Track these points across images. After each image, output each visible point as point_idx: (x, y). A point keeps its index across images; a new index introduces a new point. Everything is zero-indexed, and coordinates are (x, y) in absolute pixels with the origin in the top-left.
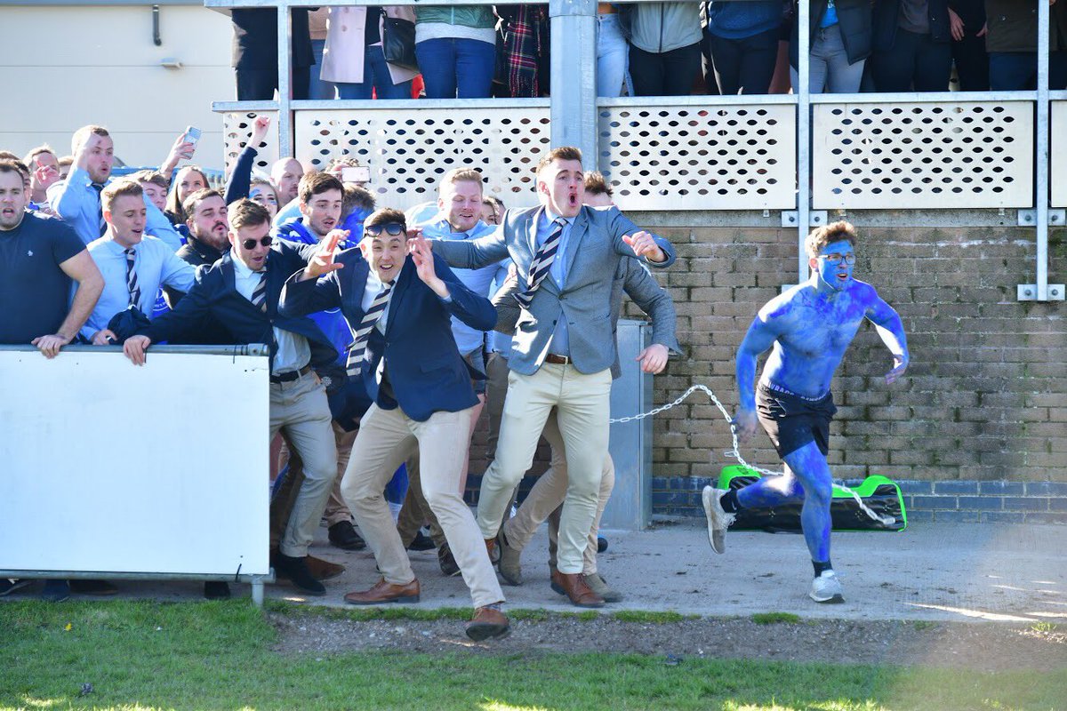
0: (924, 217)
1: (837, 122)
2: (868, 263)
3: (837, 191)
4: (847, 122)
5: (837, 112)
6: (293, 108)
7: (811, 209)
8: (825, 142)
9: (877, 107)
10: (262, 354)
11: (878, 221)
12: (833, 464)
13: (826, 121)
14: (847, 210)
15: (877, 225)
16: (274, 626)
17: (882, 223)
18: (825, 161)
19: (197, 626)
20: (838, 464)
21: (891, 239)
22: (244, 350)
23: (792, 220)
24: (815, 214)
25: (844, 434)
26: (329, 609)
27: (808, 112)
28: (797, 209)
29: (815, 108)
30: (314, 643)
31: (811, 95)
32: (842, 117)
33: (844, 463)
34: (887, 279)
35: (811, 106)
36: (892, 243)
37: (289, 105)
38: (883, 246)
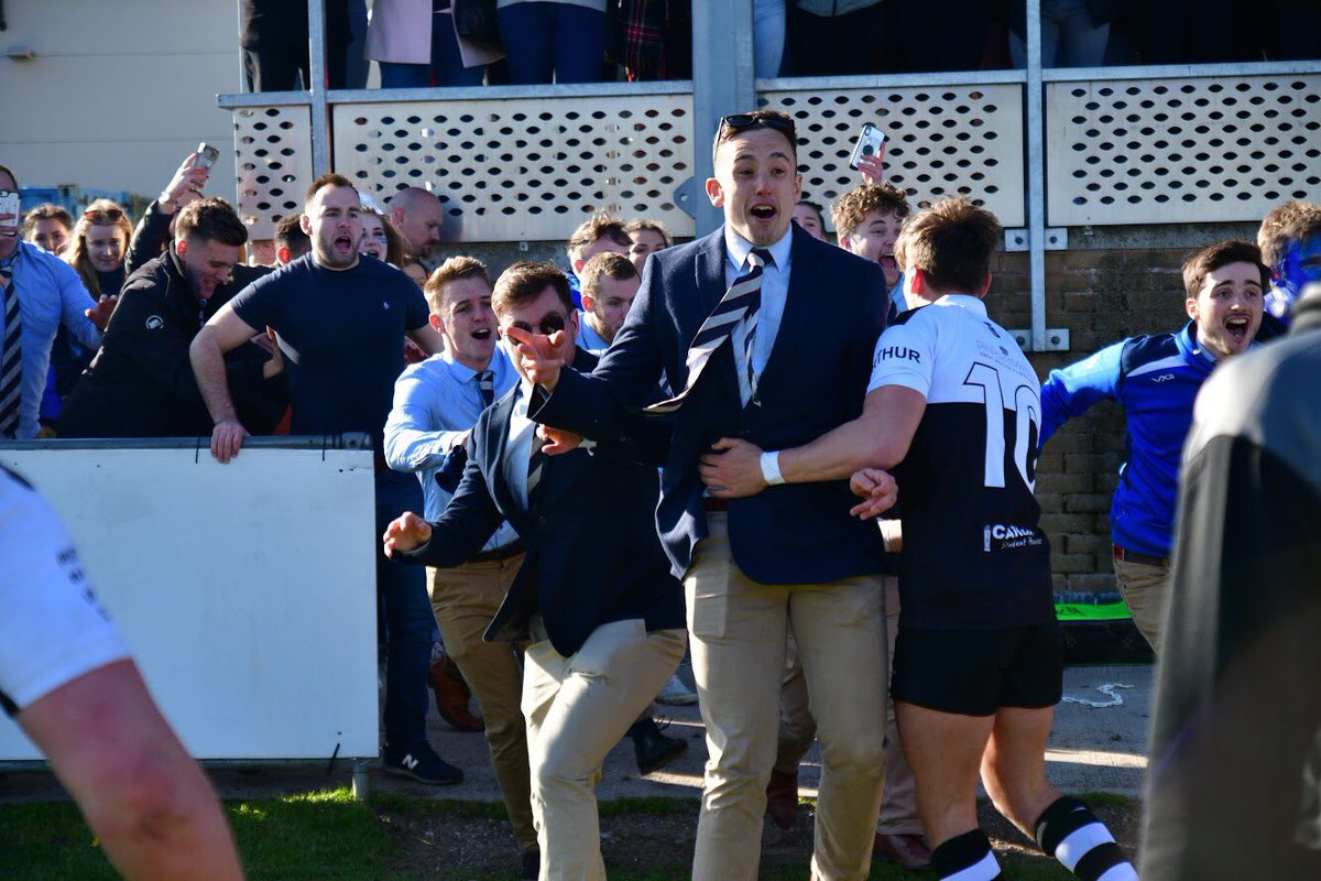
0: (1199, 234)
1: (1078, 106)
2: (1124, 298)
3: (1081, 201)
4: (1092, 106)
5: (1079, 93)
6: (330, 101)
7: (1046, 226)
8: (1063, 134)
9: (1133, 85)
10: (363, 447)
11: (1135, 240)
12: (1081, 572)
13: (1064, 105)
14: (1095, 227)
15: (1135, 245)
16: (389, 832)
17: (1143, 243)
18: (1063, 161)
19: (281, 835)
20: (1088, 573)
21: (1153, 265)
22: (337, 441)
23: (1019, 241)
24: (1051, 233)
25: (1095, 532)
26: (461, 804)
27: (1040, 94)
28: (1027, 226)
29: (1049, 87)
30: (451, 855)
31: (1045, 71)
32: (1085, 100)
33: (1096, 571)
34: (1150, 319)
35: (1044, 85)
36: (1156, 270)
37: (326, 98)
38: (1143, 274)
